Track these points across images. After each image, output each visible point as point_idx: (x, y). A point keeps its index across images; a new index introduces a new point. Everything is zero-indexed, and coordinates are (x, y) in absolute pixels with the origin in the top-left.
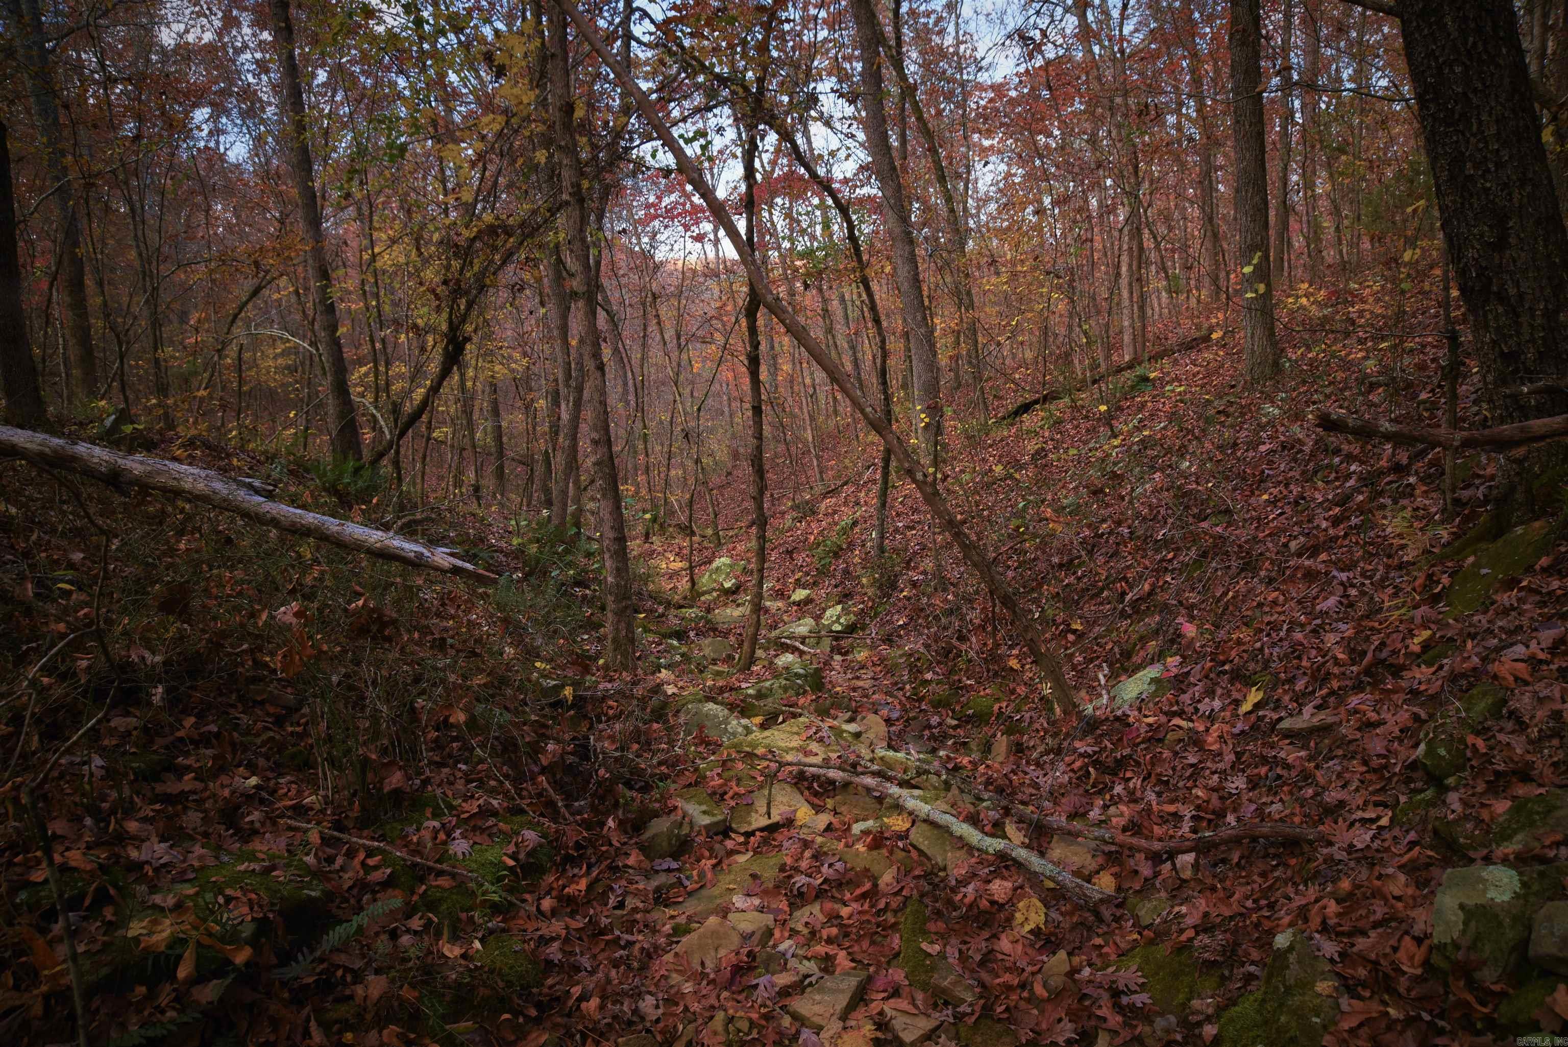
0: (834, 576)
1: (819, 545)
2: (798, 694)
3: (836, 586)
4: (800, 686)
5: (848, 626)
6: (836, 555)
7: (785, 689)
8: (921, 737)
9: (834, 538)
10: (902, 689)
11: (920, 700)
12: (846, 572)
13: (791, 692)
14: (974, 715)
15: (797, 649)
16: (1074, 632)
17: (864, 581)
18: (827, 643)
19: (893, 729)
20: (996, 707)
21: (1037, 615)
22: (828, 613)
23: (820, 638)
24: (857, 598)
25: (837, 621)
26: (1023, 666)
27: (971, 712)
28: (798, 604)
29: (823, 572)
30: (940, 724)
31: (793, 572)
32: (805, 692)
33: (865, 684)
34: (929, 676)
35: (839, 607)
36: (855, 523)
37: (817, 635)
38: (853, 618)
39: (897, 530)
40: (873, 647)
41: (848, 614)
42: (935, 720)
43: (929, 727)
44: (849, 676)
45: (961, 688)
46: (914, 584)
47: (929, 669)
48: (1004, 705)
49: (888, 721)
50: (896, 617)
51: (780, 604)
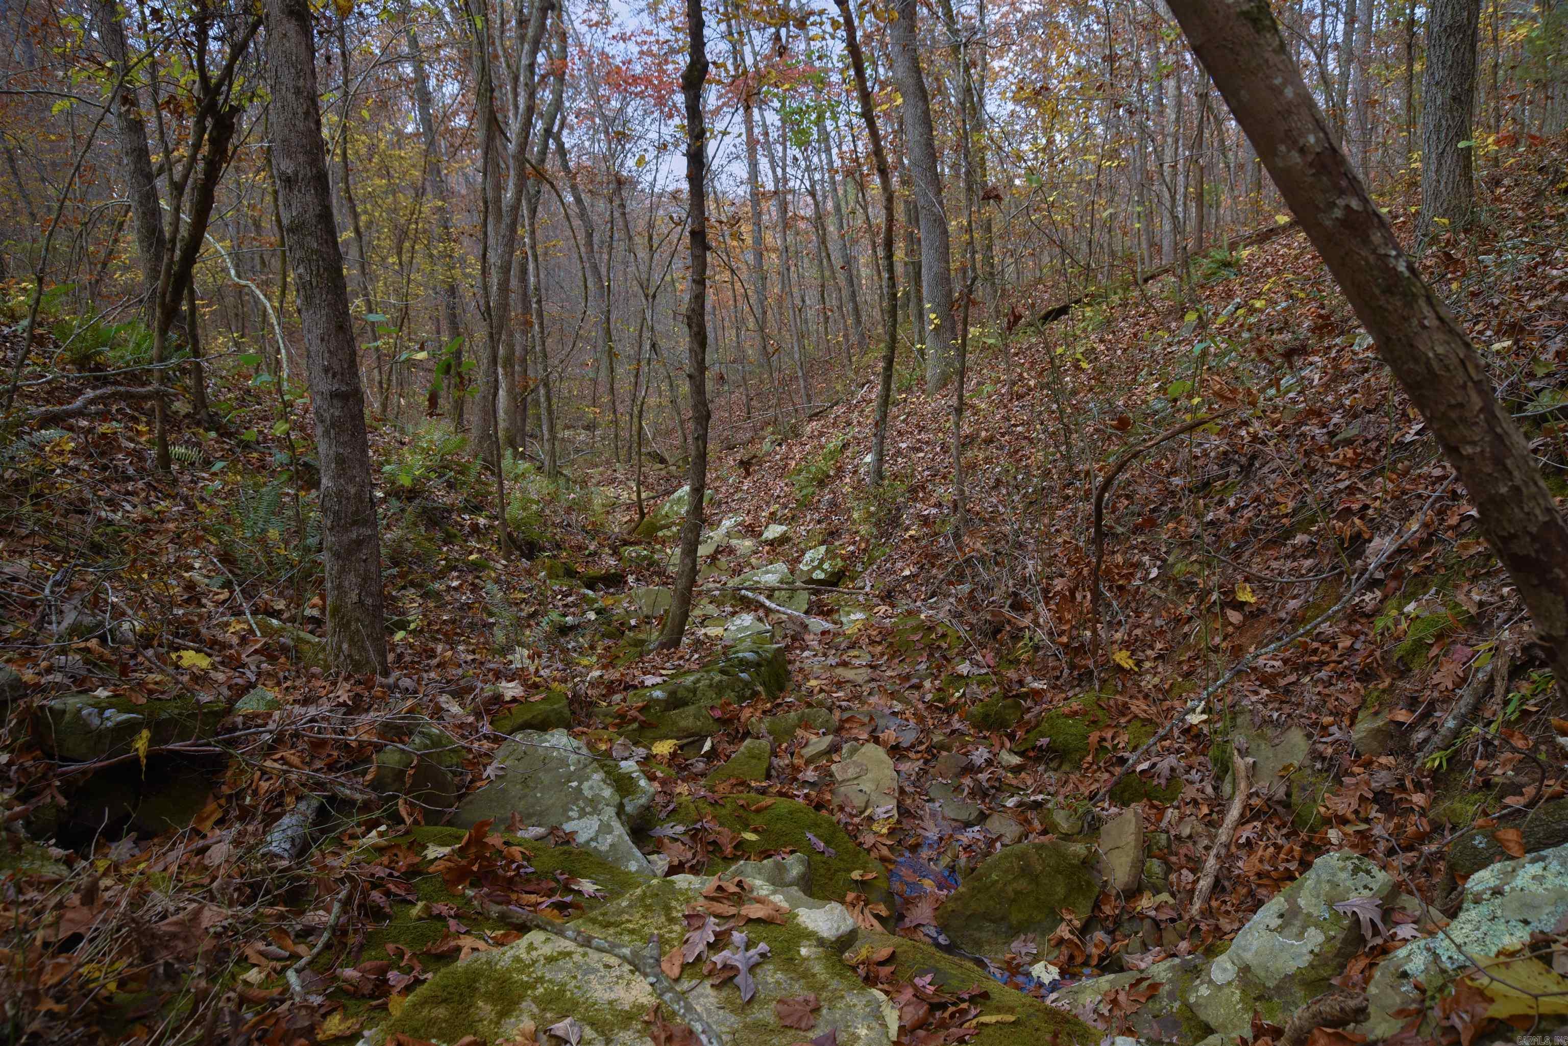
0: (817, 509)
1: (800, 471)
2: (741, 698)
3: (819, 522)
4: (746, 684)
5: (833, 574)
6: (821, 484)
7: (719, 689)
8: (958, 789)
9: (820, 463)
10: (918, 687)
11: (950, 709)
12: (833, 504)
13: (730, 695)
14: (1049, 748)
15: (762, 605)
16: (1239, 606)
17: (856, 515)
18: (803, 598)
19: (905, 767)
20: (1094, 737)
21: (1154, 573)
22: (808, 556)
23: (794, 590)
24: (846, 537)
25: (819, 566)
26: (1139, 663)
27: (1044, 741)
28: (771, 543)
29: (805, 505)
30: (989, 762)
31: (768, 504)
32: (755, 694)
33: (859, 675)
34: (964, 668)
35: (822, 549)
36: (845, 446)
37: (789, 587)
38: (840, 563)
39: (899, 452)
40: (868, 608)
41: (833, 558)
42: (980, 755)
43: (970, 769)
44: (832, 660)
45: (1025, 696)
46: (926, 521)
47: (964, 655)
48: (1109, 734)
49: (896, 751)
50: (899, 565)
51: (748, 543)
